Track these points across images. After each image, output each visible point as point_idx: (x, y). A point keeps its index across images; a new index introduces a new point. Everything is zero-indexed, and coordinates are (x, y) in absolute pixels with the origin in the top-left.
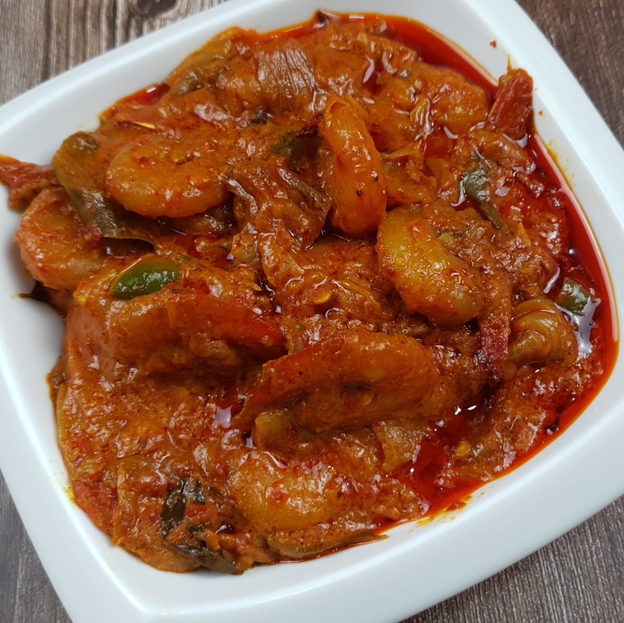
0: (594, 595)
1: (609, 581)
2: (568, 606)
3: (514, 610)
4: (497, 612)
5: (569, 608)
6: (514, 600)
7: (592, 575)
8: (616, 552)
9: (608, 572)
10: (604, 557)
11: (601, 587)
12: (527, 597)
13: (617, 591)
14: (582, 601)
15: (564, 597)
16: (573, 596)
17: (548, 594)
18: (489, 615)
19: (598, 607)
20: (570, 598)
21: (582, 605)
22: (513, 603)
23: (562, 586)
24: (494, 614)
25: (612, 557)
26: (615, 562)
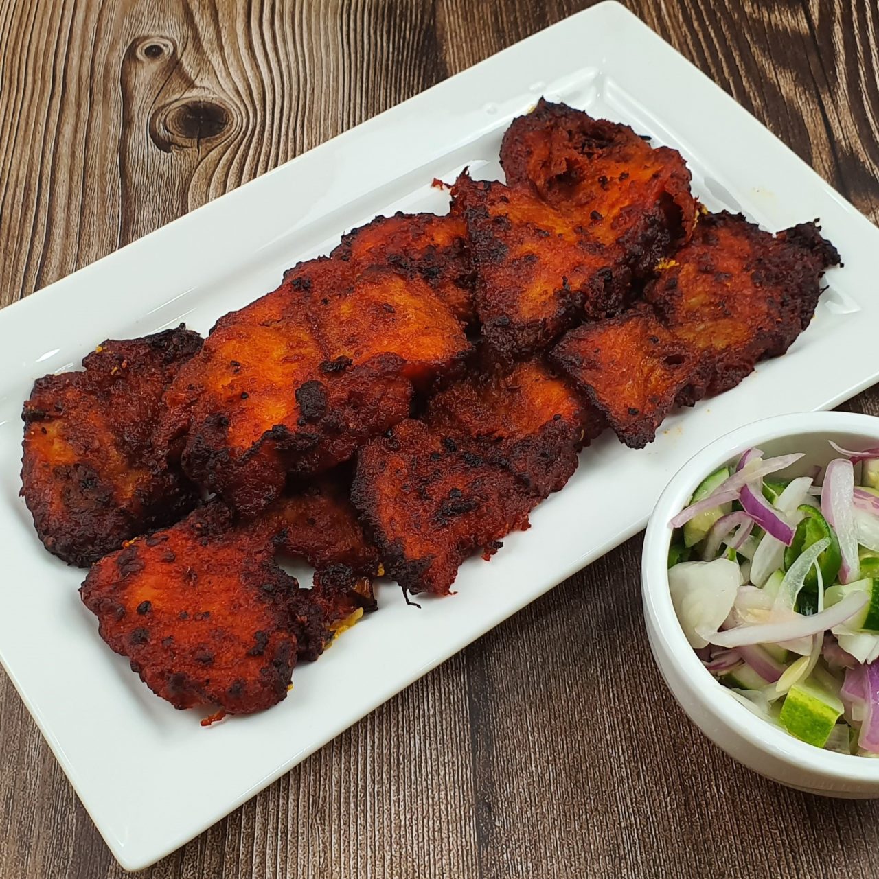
0: (666, 841)
1: (681, 829)
2: (642, 848)
3: (592, 847)
4: (576, 847)
5: (643, 850)
6: (592, 838)
7: (666, 823)
8: (689, 805)
9: (680, 821)
10: (677, 808)
11: (673, 833)
12: (605, 836)
13: (687, 839)
14: (655, 845)
15: (639, 840)
16: (647, 840)
17: (624, 836)
18: (569, 849)
19: (670, 852)
20: (644, 841)
21: (655, 848)
22: (591, 840)
23: (638, 830)
24: (573, 848)
25: (685, 809)
26: (687, 813)
